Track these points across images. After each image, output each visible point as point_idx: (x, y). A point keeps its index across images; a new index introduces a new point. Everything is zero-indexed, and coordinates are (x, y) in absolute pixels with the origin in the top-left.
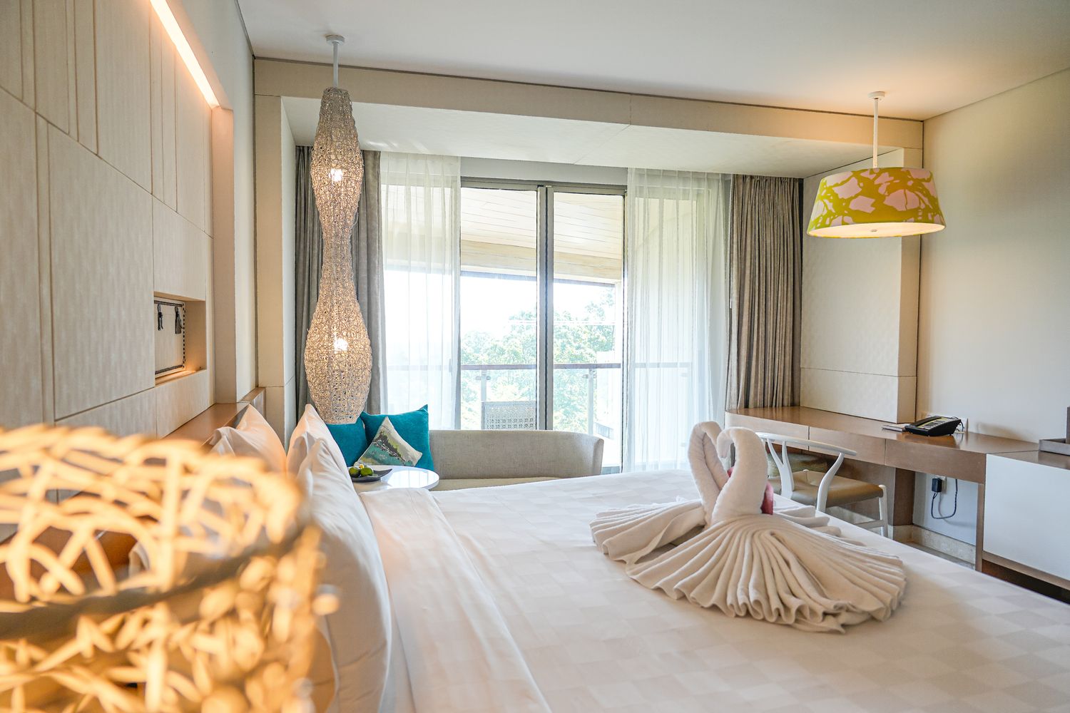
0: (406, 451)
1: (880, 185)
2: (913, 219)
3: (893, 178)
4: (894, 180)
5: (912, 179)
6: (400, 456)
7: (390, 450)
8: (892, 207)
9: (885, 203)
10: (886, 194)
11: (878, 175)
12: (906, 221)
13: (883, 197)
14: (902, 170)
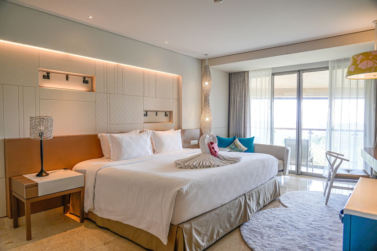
0: (240, 147)
1: (358, 60)
2: (368, 71)
3: (363, 57)
4: (364, 57)
5: (372, 55)
6: (238, 148)
7: (235, 146)
8: (360, 68)
9: (358, 67)
10: (359, 63)
11: (358, 56)
12: (365, 73)
13: (358, 65)
14: (368, 53)
